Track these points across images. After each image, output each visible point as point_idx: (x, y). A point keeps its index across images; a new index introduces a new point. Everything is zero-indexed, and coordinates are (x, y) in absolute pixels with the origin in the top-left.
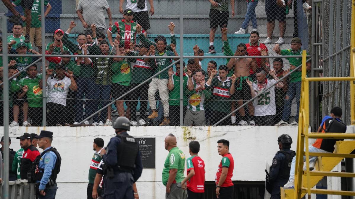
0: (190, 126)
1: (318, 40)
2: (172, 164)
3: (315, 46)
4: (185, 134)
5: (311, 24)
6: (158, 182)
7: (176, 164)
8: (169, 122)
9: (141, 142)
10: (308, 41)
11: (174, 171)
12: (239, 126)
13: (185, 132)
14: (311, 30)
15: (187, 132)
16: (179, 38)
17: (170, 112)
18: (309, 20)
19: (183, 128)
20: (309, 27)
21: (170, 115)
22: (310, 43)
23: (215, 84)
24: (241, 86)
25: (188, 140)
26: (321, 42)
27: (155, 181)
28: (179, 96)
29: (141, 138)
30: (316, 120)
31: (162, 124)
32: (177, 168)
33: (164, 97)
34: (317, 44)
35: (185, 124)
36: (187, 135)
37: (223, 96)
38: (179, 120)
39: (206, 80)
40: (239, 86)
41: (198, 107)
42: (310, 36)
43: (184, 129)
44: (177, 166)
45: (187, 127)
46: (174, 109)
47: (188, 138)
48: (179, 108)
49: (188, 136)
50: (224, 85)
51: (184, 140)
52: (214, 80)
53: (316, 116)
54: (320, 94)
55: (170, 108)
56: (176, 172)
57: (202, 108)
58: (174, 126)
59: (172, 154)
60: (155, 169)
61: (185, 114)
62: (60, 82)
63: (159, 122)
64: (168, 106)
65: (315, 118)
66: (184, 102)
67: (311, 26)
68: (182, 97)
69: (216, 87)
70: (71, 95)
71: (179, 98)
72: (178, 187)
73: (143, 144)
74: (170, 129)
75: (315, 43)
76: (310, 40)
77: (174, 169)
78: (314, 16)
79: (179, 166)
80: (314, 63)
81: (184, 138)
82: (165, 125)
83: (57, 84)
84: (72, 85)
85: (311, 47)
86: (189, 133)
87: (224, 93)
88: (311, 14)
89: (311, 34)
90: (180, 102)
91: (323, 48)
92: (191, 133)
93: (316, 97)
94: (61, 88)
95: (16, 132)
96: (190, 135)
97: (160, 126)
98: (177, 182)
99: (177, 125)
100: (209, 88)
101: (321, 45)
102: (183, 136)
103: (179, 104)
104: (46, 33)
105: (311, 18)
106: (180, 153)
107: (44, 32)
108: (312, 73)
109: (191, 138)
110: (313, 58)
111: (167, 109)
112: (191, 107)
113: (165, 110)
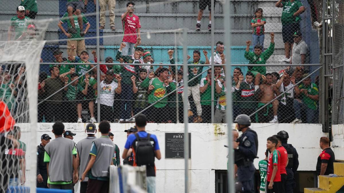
0: (220, 124)
1: (328, 51)
3: (325, 56)
4: (216, 130)
5: (322, 37)
6: (193, 170)
8: (202, 120)
9: (179, 136)
10: (320, 52)
13: (216, 128)
14: (321, 43)
15: (218, 128)
16: (211, 49)
17: (203, 111)
18: (320, 34)
19: (214, 124)
20: (320, 40)
21: (203, 114)
22: (321, 54)
25: (218, 135)
26: (332, 53)
27: (190, 170)
28: (210, 97)
29: (179, 133)
30: (326, 118)
31: (196, 121)
33: (197, 99)
34: (328, 54)
35: (216, 122)
36: (218, 130)
38: (211, 118)
42: (321, 48)
43: (215, 126)
45: (218, 124)
47: (218, 134)
48: (211, 108)
49: (218, 132)
51: (215, 135)
53: (327, 115)
54: (330, 96)
58: (207, 124)
60: (191, 159)
62: (108, 85)
64: (201, 106)
65: (326, 117)
66: (215, 102)
67: (322, 39)
68: (213, 98)
70: (117, 97)
71: (211, 99)
73: (181, 138)
74: (203, 125)
75: (326, 53)
76: (321, 51)
78: (325, 31)
80: (324, 70)
81: (215, 133)
82: (199, 122)
83: (106, 87)
84: (117, 88)
85: (322, 57)
86: (219, 129)
88: (322, 29)
89: (322, 46)
90: (211, 103)
91: (333, 58)
92: (221, 129)
93: (327, 99)
94: (108, 90)
95: (76, 127)
96: (220, 131)
97: (195, 123)
99: (209, 122)
100: (238, 91)
101: (331, 56)
102: (214, 132)
104: (100, 45)
105: (322, 32)
107: (99, 45)
108: (323, 79)
109: (221, 133)
110: (324, 66)
111: (199, 110)
112: (220, 106)
113: (198, 110)
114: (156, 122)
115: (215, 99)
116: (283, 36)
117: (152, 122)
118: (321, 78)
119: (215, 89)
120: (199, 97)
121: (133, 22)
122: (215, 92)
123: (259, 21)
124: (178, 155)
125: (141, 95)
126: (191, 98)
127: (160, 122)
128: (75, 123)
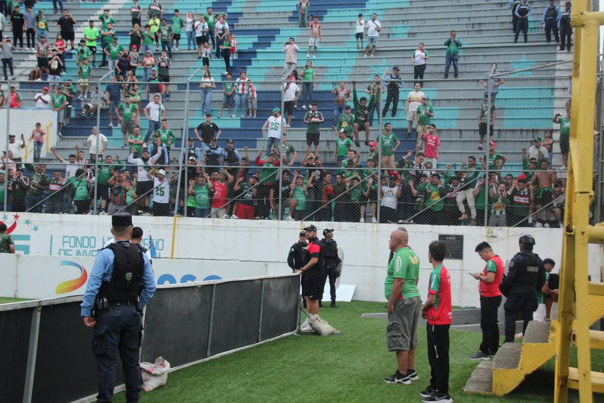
0: (492, 227)
2: (397, 271)
4: (488, 233)
6: (465, 271)
7: (403, 272)
8: (476, 223)
9: (452, 238)
11: (399, 281)
12: (534, 228)
13: (488, 231)
15: (490, 231)
17: (477, 215)
23: (515, 192)
24: (541, 195)
25: (490, 238)
27: (462, 270)
28: (484, 202)
29: (452, 235)
32: (404, 277)
33: (471, 203)
35: (489, 225)
36: (490, 233)
37: (521, 203)
38: (484, 221)
39: (507, 190)
40: (539, 195)
41: (501, 212)
43: (487, 229)
44: (404, 274)
46: (480, 212)
48: (484, 211)
49: (490, 235)
50: (522, 194)
51: (487, 238)
52: (514, 189)
55: (477, 211)
56: (402, 284)
57: (504, 213)
58: (480, 227)
59: (399, 257)
60: (463, 260)
61: (489, 217)
62: (391, 189)
63: (467, 222)
64: (475, 210)
66: (489, 206)
69: (515, 195)
70: (399, 200)
71: (484, 204)
72: (405, 305)
73: (454, 240)
74: (475, 228)
77: (399, 279)
79: (407, 274)
82: (472, 225)
83: (389, 191)
84: (399, 192)
86: (492, 232)
87: (522, 200)
94: (392, 194)
95: (357, 227)
96: (492, 234)
97: (468, 226)
98: (404, 298)
99: (482, 226)
100: (510, 196)
102: (486, 235)
103: (484, 208)
106: (410, 256)
108: (600, 185)
109: (493, 237)
110: (600, 173)
111: (474, 213)
112: (495, 212)
113: (472, 214)
114: (431, 224)
115: (489, 203)
116: (561, 145)
117: (428, 224)
118: (598, 184)
119: (489, 194)
120: (474, 202)
121: (433, 140)
122: (489, 197)
123: (548, 141)
124: (450, 255)
125: (419, 199)
126: (465, 202)
127: (435, 224)
128: (357, 223)
